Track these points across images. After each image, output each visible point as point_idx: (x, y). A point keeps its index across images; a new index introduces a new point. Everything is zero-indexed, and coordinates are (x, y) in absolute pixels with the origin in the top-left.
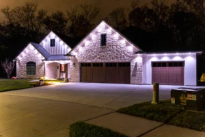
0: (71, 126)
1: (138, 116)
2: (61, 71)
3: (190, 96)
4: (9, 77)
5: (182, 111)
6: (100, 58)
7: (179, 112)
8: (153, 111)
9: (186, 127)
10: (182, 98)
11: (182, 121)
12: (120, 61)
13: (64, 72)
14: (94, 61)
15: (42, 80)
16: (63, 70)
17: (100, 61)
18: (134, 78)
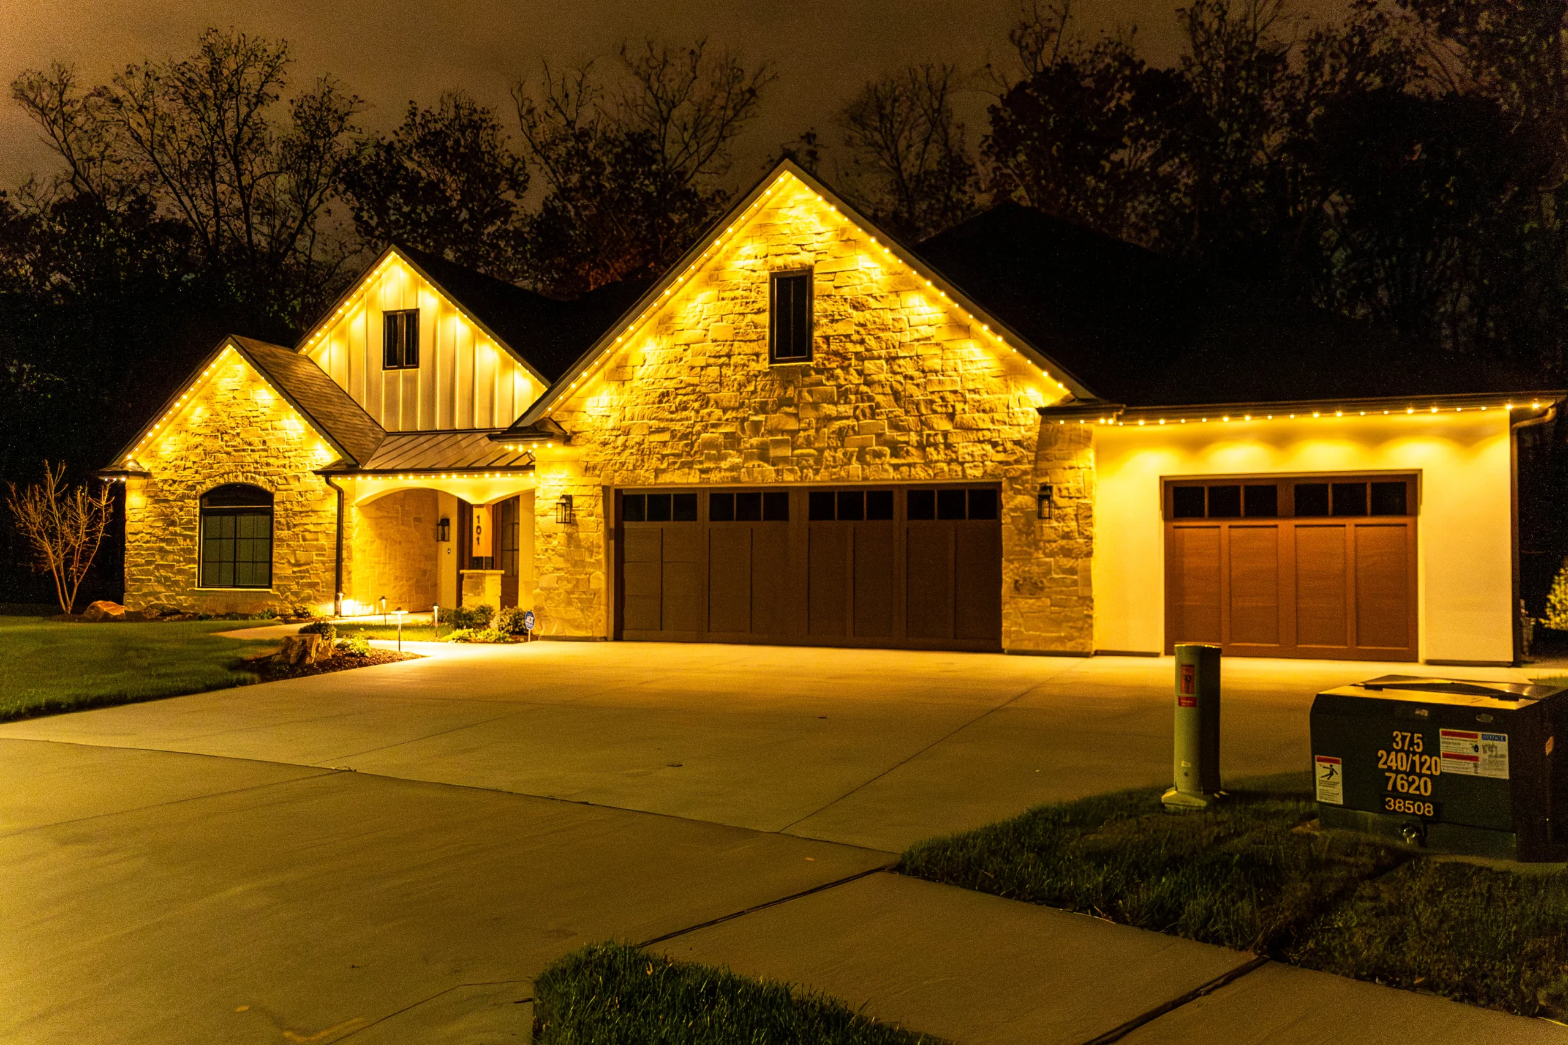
0: (545, 983)
1: (1057, 900)
2: (467, 559)
3: (1465, 746)
4: (67, 604)
5: (1401, 857)
6: (763, 454)
7: (1379, 871)
8: (1174, 863)
9: (1431, 987)
10: (1396, 761)
11: (1395, 940)
12: (921, 475)
13: (492, 563)
14: (717, 479)
15: (320, 628)
16: (483, 548)
17: (764, 476)
18: (1026, 603)
